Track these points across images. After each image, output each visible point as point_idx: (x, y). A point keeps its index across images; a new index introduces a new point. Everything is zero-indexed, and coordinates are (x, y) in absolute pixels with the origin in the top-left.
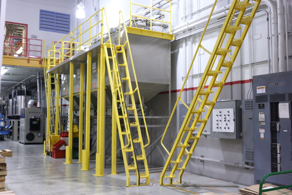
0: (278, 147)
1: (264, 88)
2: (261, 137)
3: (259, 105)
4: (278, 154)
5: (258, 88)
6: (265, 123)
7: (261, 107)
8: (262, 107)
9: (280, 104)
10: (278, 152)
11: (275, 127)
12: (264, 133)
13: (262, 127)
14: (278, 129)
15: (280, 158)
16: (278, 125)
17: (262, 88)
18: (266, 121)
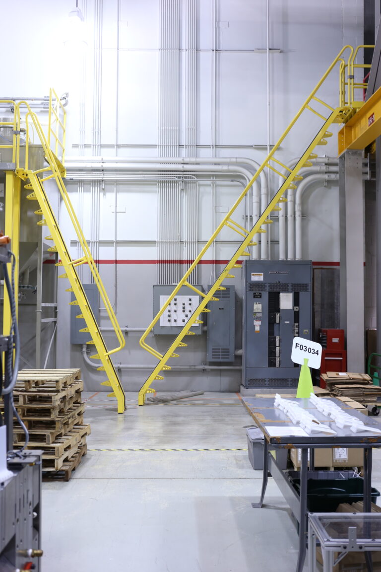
0: (277, 340)
1: (262, 275)
2: (256, 330)
3: (255, 294)
4: (277, 348)
5: (253, 275)
6: (261, 314)
7: (257, 296)
8: (259, 297)
9: (281, 294)
10: (277, 344)
11: (275, 318)
12: (260, 325)
13: (258, 319)
14: (278, 321)
15: (280, 351)
16: (278, 316)
17: (259, 275)
18: (263, 312)
